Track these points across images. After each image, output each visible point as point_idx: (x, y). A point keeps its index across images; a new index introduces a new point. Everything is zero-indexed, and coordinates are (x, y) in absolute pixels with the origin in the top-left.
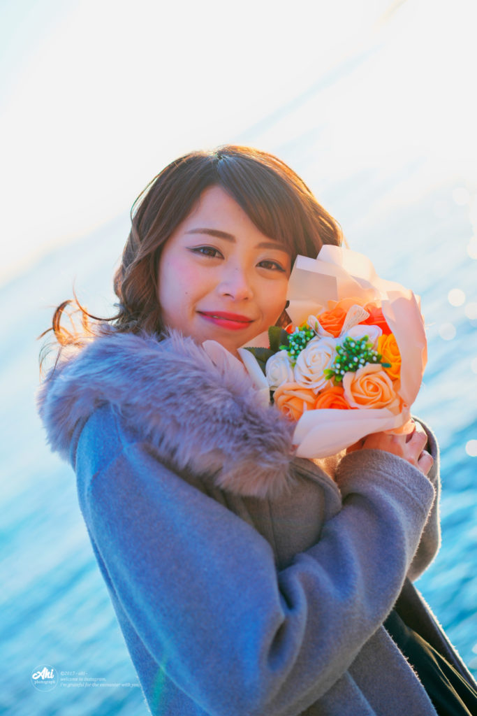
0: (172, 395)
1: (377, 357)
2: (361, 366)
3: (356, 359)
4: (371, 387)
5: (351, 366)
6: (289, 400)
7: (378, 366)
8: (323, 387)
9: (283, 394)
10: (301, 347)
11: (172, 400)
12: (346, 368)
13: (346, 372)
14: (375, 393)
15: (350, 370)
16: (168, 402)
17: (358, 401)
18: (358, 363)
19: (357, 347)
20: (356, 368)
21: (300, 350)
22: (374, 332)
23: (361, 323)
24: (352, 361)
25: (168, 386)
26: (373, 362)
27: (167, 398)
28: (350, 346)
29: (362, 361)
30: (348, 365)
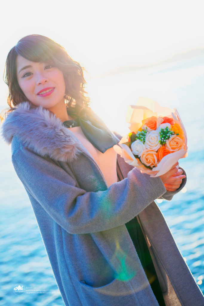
0: (31, 130)
1: (173, 132)
2: (171, 137)
3: (168, 135)
4: (176, 143)
5: (167, 137)
6: (146, 156)
7: (175, 135)
8: (159, 147)
9: (144, 154)
10: (145, 136)
11: (31, 132)
12: (165, 139)
13: (165, 140)
14: (178, 144)
15: (167, 139)
16: (30, 133)
17: (172, 149)
18: (169, 136)
19: (167, 131)
20: (169, 138)
21: (145, 137)
22: (168, 125)
23: (162, 123)
24: (167, 136)
25: (31, 127)
26: (173, 135)
27: (30, 131)
28: (164, 131)
29: (170, 135)
30: (166, 138)
